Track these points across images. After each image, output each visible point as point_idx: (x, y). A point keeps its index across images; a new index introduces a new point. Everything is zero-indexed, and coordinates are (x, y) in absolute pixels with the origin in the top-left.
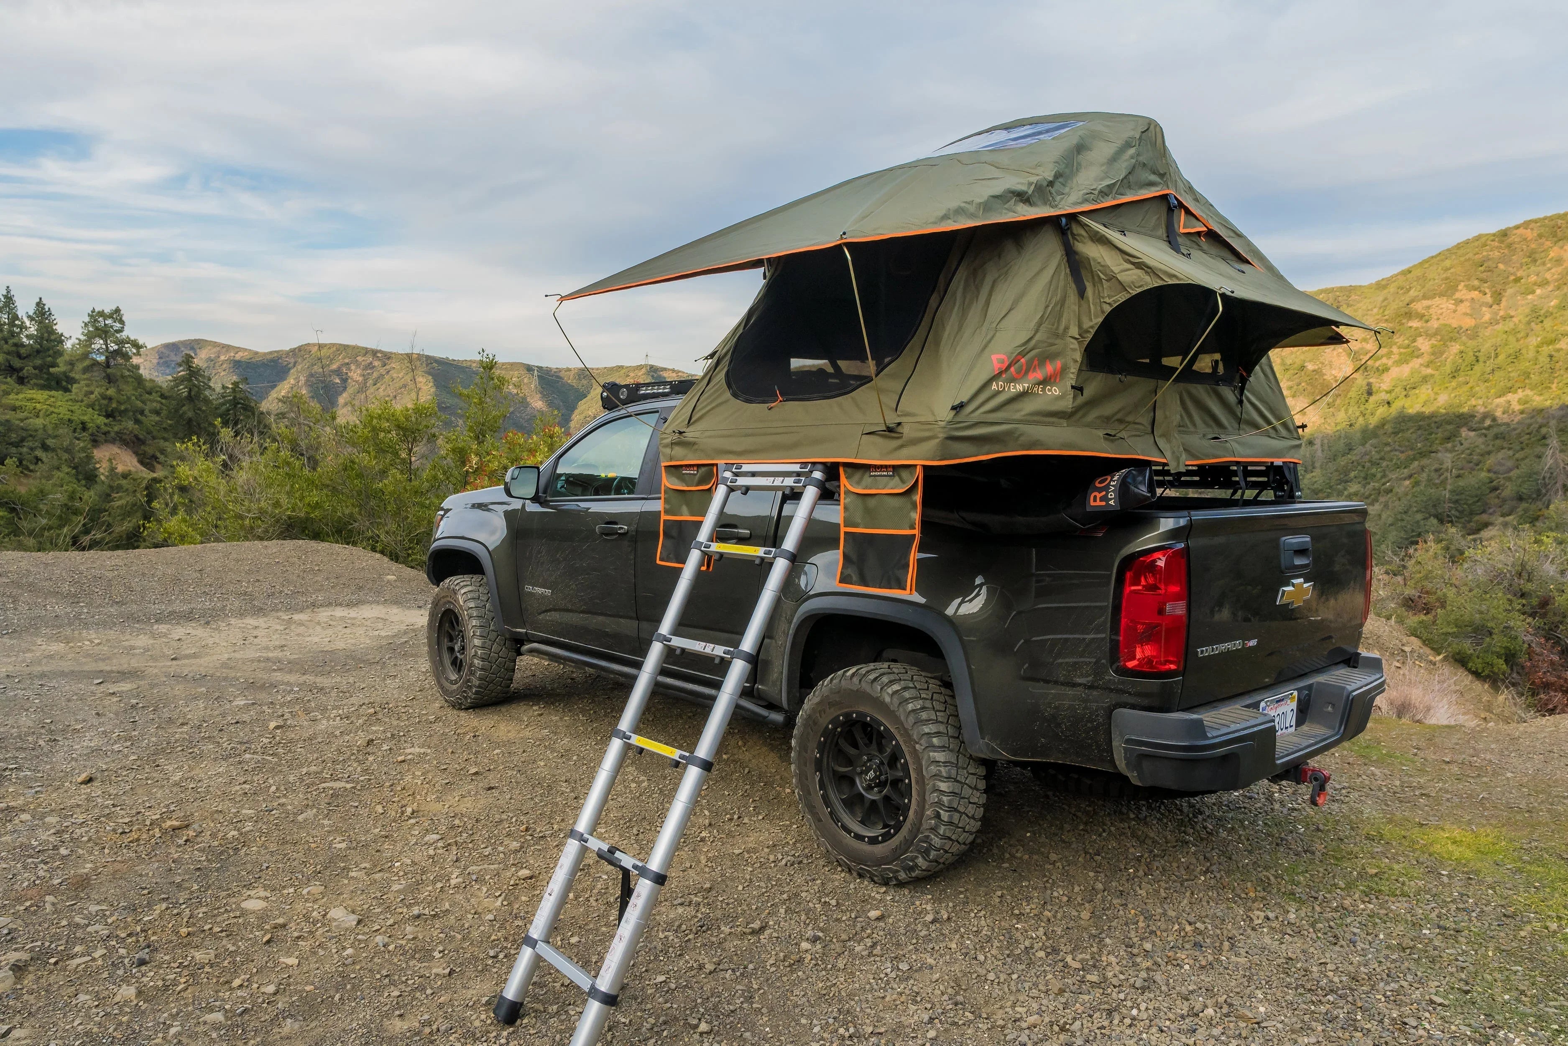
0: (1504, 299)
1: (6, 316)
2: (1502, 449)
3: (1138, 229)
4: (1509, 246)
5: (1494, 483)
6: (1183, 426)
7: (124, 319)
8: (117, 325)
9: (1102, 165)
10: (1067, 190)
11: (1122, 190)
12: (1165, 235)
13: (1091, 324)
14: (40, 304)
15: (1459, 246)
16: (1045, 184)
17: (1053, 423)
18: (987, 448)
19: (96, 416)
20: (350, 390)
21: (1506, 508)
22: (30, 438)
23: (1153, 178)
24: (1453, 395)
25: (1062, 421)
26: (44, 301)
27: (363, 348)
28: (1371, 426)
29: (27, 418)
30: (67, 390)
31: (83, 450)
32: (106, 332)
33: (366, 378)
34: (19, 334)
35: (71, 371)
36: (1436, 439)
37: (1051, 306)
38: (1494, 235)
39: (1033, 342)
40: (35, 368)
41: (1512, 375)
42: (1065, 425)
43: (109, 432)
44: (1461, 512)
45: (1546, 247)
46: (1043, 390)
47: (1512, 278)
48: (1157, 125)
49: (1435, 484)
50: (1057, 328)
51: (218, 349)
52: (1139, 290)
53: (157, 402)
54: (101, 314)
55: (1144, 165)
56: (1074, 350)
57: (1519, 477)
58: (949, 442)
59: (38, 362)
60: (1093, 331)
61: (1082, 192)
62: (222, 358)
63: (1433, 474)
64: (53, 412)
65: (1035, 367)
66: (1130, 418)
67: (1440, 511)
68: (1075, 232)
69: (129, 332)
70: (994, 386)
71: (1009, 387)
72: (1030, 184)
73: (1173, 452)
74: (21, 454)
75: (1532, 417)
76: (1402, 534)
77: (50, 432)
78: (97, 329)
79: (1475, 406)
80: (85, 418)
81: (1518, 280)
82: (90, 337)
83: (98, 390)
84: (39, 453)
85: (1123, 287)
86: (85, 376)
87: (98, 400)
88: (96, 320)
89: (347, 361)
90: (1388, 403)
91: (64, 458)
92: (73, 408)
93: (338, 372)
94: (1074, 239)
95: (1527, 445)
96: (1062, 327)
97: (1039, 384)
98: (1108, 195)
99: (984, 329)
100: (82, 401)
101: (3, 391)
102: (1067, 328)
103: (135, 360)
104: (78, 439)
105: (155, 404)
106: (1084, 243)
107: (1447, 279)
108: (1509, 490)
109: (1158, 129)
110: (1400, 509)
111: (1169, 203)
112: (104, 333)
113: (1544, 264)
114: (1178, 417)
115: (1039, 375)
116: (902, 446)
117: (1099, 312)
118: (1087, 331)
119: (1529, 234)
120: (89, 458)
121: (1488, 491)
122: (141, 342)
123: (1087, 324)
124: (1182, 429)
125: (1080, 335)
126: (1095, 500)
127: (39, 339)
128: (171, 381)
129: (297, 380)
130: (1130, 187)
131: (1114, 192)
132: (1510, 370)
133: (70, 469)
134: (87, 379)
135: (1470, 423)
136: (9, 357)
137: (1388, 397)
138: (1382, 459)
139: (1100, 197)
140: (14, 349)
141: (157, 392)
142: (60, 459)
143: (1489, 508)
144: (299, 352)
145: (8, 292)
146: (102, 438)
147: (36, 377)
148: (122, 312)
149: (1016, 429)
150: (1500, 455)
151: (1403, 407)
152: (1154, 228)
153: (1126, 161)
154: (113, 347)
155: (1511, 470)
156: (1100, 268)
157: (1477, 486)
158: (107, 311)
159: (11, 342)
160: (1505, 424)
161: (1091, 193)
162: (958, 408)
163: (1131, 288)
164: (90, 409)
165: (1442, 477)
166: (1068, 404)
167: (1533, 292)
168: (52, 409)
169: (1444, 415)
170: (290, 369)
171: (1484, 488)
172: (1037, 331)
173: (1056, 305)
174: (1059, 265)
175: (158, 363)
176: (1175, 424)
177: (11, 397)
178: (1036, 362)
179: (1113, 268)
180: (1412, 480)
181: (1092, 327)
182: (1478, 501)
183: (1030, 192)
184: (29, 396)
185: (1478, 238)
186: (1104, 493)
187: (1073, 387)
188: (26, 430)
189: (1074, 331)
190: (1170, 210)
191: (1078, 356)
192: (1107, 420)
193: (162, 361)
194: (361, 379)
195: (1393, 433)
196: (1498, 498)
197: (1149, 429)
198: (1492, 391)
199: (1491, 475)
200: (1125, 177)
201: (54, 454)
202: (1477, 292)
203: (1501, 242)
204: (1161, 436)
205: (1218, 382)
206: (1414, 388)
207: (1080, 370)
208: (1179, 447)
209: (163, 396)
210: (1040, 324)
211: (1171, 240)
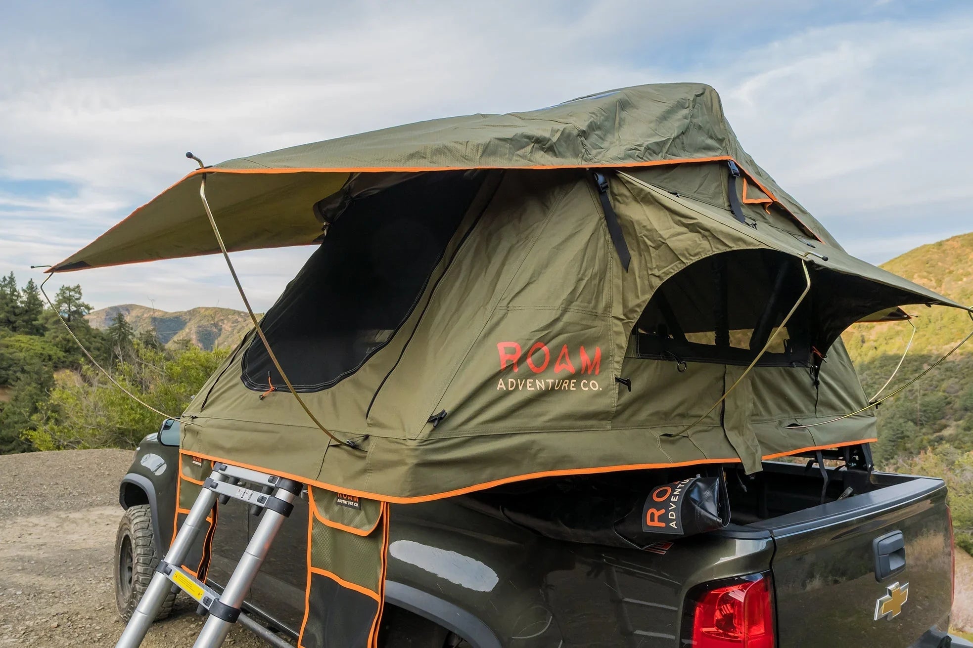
0: (943, 284)
1: (9, 290)
2: (951, 377)
3: (695, 195)
4: (944, 251)
5: (948, 400)
6: (757, 415)
7: (82, 291)
8: (77, 296)
9: (651, 122)
10: (605, 145)
11: (674, 150)
12: (726, 204)
13: (638, 301)
14: (31, 282)
15: (913, 252)
16: (575, 132)
17: (592, 427)
18: (488, 472)
19: (58, 351)
20: (222, 336)
21: (958, 415)
22: (15, 365)
23: (710, 142)
24: (916, 343)
25: (604, 422)
26: (33, 281)
27: (232, 310)
28: (866, 363)
29: (15, 352)
30: (42, 335)
31: (47, 372)
32: (70, 300)
33: (233, 328)
34: (16, 300)
35: (46, 323)
36: (908, 371)
37: (586, 279)
38: (934, 245)
39: (560, 325)
40: (24, 321)
41: (953, 330)
42: (609, 427)
43: (65, 361)
44: (929, 418)
45: (967, 252)
46: (577, 385)
47: (947, 271)
48: (712, 90)
49: (910, 400)
50: (595, 307)
51: (143, 310)
52: (695, 259)
53: (99, 342)
54: (68, 289)
55: (700, 127)
56: (618, 333)
57: (964, 396)
58: (424, 470)
59: (26, 318)
60: (640, 311)
61: (624, 148)
62: (145, 316)
63: (908, 393)
64: (32, 349)
65: (564, 356)
66: (695, 411)
67: (914, 417)
68: (616, 191)
69: (84, 300)
70: (501, 385)
71: (525, 385)
72: (554, 131)
73: (748, 448)
74: (8, 375)
75: (968, 358)
76: (891, 432)
77: (28, 361)
78: (64, 297)
79: (931, 350)
80: (51, 353)
81: (951, 272)
82: (60, 303)
83: (61, 335)
84: (19, 374)
85: (675, 256)
86: (54, 327)
87: (61, 342)
88: (64, 292)
89: (222, 318)
90: (876, 348)
91: (34, 378)
92: (44, 346)
93: (216, 325)
94: (616, 200)
95: (967, 375)
96: (602, 305)
97: (570, 378)
98: (657, 154)
99: (490, 307)
100: (51, 342)
101: (2, 335)
102: (608, 307)
103: (86, 317)
104: (45, 366)
105: (97, 344)
106: (626, 204)
107: (906, 271)
108: (958, 404)
109: (714, 95)
110: (888, 415)
111: (729, 169)
112: (68, 300)
113: (967, 262)
114: (751, 405)
115: (570, 366)
116: (365, 471)
117: (647, 288)
118: (633, 311)
119: (956, 244)
120: (51, 377)
121: (945, 404)
122: (91, 306)
123: (632, 302)
124: (754, 418)
125: (624, 315)
126: (652, 520)
127: (28, 303)
128: (107, 330)
129: (190, 329)
130: (684, 149)
131: (665, 150)
132: (952, 327)
133: (36, 385)
134: (56, 328)
135: (929, 361)
136: (8, 315)
137: (875, 344)
138: (874, 383)
139: (647, 154)
140: (12, 309)
141: (99, 337)
142: (31, 378)
143: (947, 416)
144: (193, 313)
145: (12, 275)
146: (61, 365)
147: (24, 327)
148: (81, 288)
149: (533, 442)
150: (951, 381)
151: (885, 351)
152: (715, 196)
153: (679, 120)
154: (73, 308)
155: (958, 391)
156: (646, 233)
157: (937, 401)
158: (72, 287)
159: (10, 305)
160: (950, 362)
161: (635, 149)
162: (438, 420)
163: (684, 255)
164: (55, 347)
165: (914, 395)
166: (611, 401)
167: (961, 280)
168: (31, 347)
169: (912, 356)
170: (186, 323)
171: (941, 402)
172: (565, 311)
173: (592, 278)
174: (596, 230)
175: (105, 319)
176: (747, 413)
177: (6, 339)
178: (565, 350)
179: (661, 232)
180: (895, 397)
181: (639, 306)
182: (938, 411)
183: (555, 139)
184: (17, 339)
185: (925, 246)
186: (663, 511)
187: (617, 380)
188: (13, 360)
189: (618, 310)
190: (731, 177)
191: (623, 341)
192: (666, 416)
193: (108, 317)
194: (230, 329)
195: (880, 367)
196: (952, 409)
197: (717, 420)
198: (941, 340)
199: (946, 394)
200: (678, 137)
201: (28, 375)
202: (926, 280)
203: (939, 249)
204: (733, 428)
205: (792, 363)
206: (891, 339)
207: (627, 358)
208: (753, 440)
209: (103, 339)
210: (569, 302)
211: (734, 208)
